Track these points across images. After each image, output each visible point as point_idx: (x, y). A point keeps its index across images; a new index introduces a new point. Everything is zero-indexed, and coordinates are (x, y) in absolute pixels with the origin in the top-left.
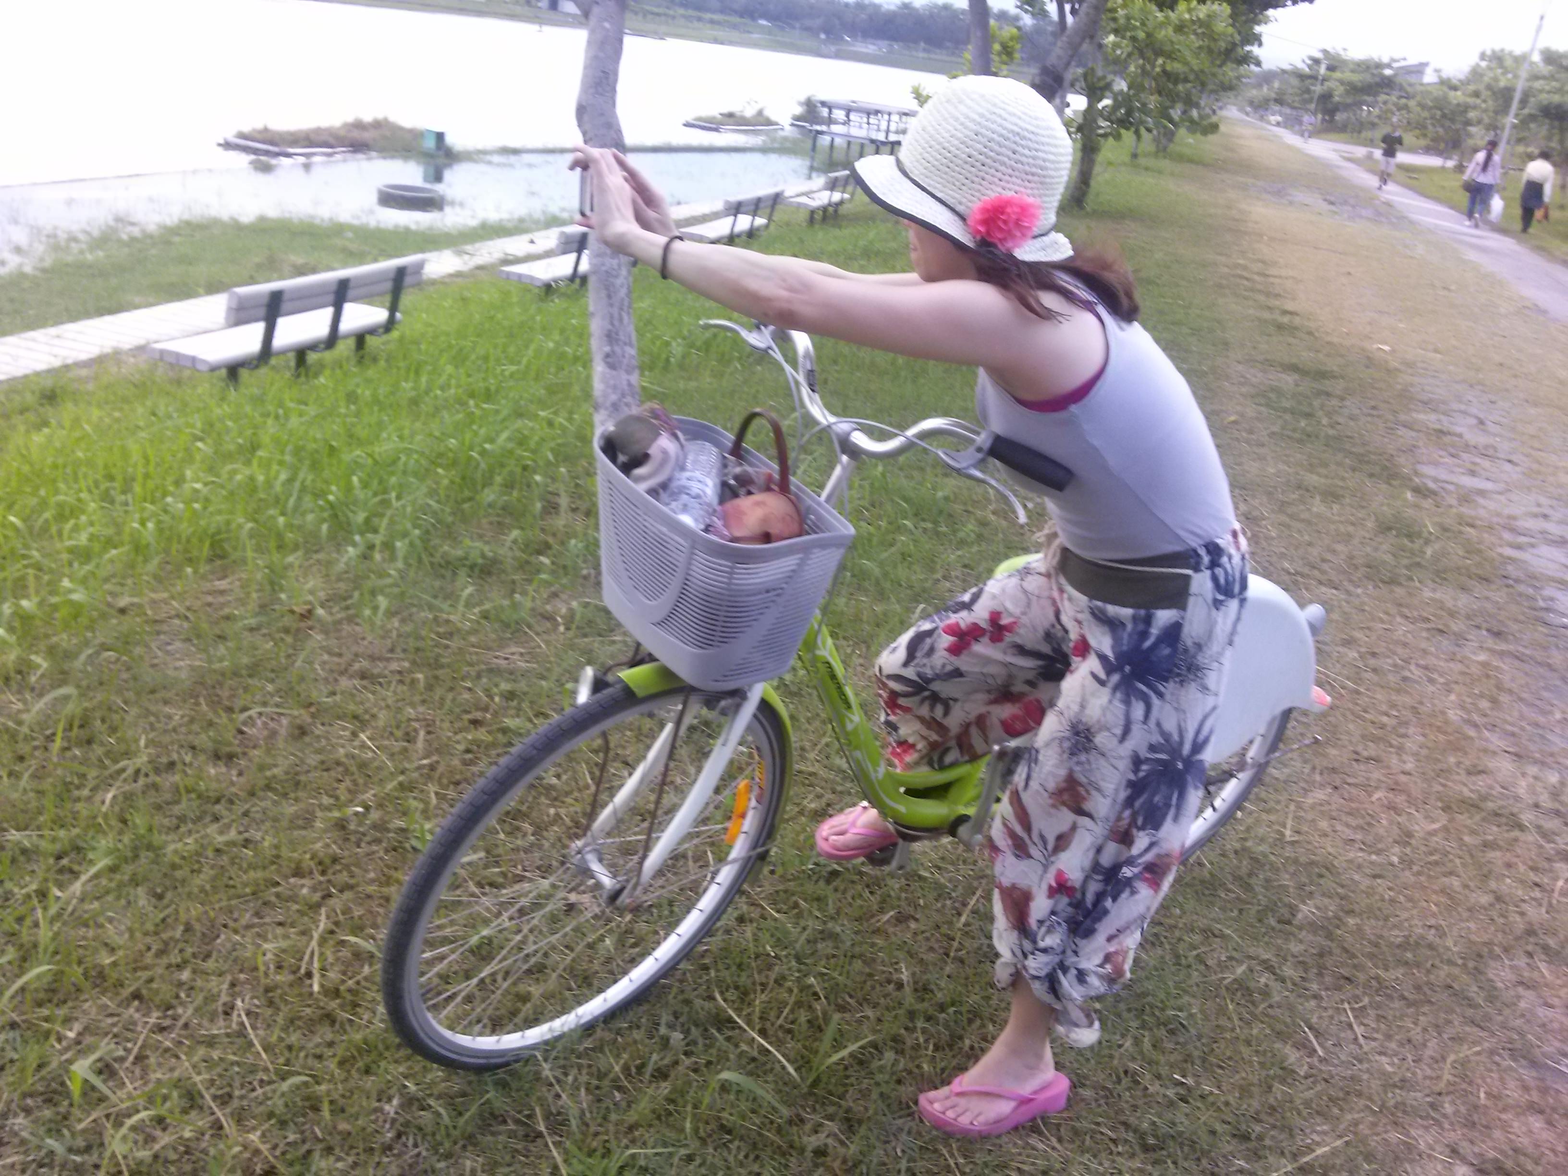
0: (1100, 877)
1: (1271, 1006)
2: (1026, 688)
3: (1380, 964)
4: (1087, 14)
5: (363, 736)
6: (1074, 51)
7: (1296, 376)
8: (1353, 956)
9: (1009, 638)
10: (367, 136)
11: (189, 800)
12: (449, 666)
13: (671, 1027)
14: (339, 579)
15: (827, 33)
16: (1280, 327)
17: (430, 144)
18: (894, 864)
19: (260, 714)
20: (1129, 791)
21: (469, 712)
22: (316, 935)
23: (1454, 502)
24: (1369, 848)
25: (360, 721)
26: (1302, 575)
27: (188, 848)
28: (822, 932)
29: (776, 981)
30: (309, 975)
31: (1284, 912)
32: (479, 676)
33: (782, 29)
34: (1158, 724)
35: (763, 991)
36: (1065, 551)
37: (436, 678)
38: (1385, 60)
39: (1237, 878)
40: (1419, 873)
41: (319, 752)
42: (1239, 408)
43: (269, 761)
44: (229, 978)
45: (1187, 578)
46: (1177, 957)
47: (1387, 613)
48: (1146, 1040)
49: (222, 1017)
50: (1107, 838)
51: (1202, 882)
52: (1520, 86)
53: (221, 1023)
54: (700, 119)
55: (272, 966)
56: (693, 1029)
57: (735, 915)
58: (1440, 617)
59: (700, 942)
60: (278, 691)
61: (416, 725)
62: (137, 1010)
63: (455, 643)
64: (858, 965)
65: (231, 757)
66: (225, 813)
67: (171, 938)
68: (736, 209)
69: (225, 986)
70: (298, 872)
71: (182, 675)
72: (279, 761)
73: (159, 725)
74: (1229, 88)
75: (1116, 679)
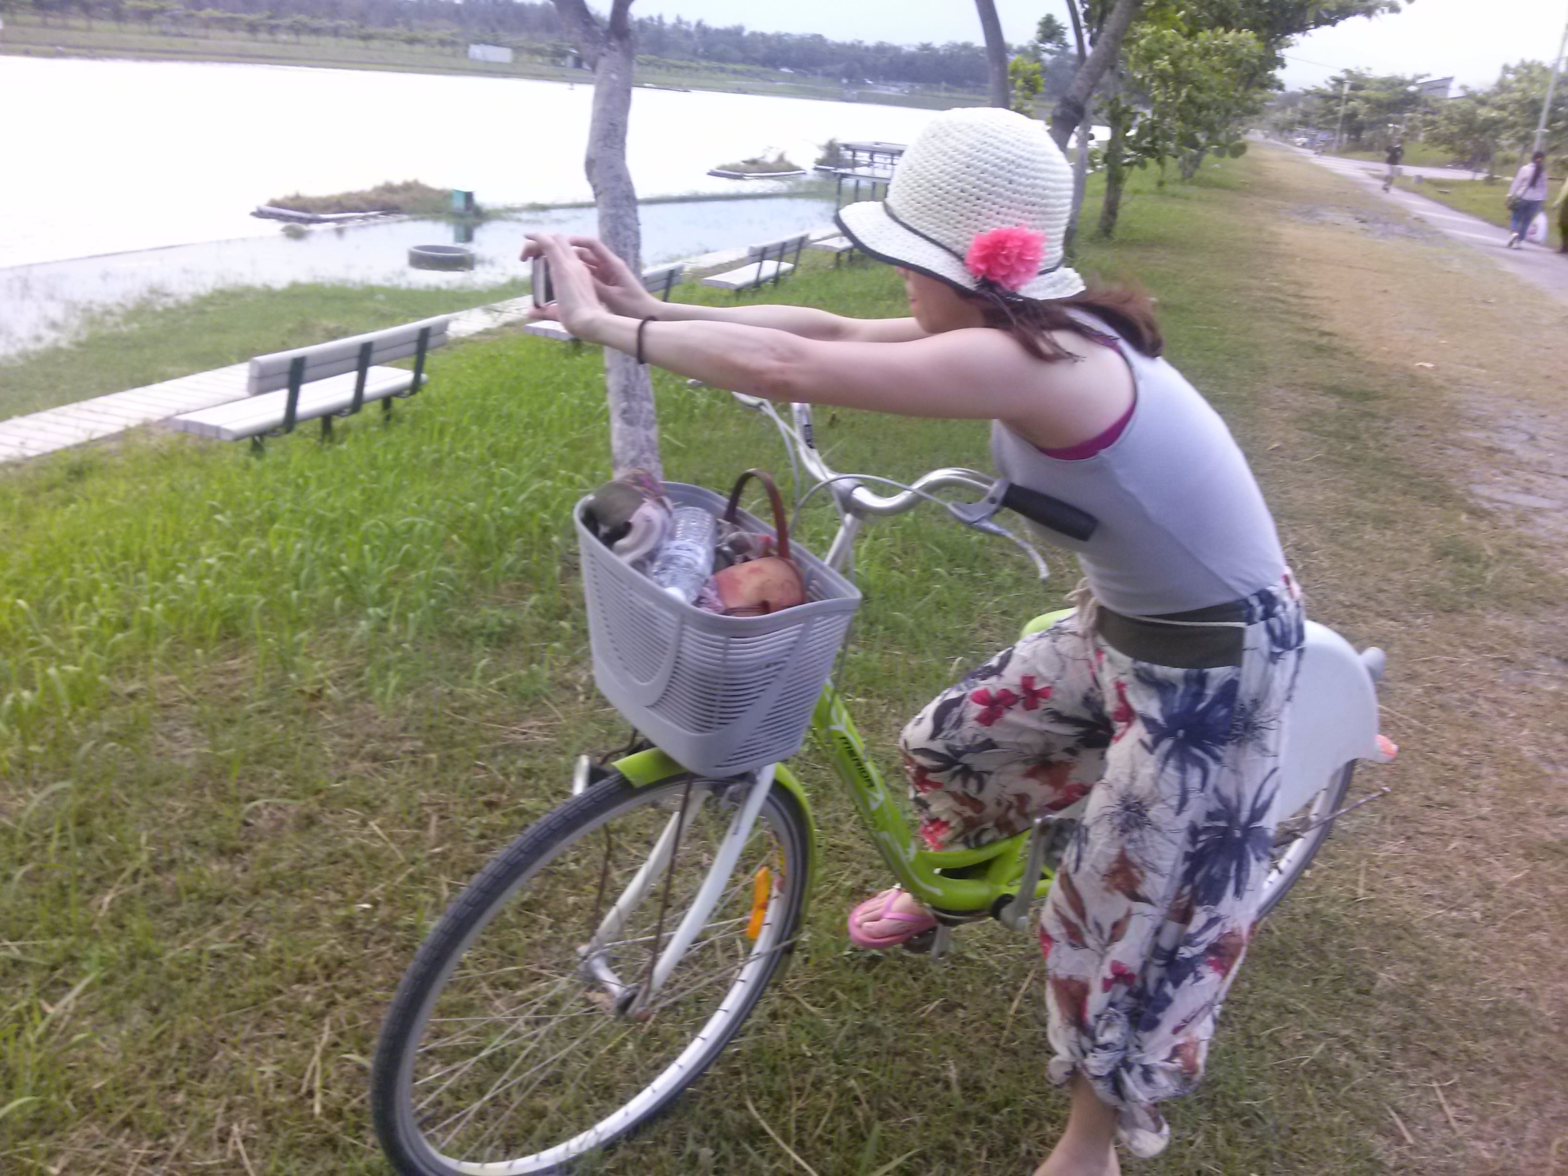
0: (1161, 962)
1: (1353, 1089)
2: (1065, 757)
3: (1469, 1036)
4: (1106, 43)
5: (372, 823)
6: (1094, 82)
7: (1338, 399)
8: (1439, 1028)
9: (1044, 704)
10: (397, 199)
11: (190, 901)
12: (463, 744)
13: (699, 1141)
14: (353, 655)
15: (850, 77)
16: (1319, 349)
17: (459, 204)
18: (935, 950)
19: (267, 804)
20: (1187, 865)
21: (483, 793)
22: (318, 1049)
23: (1511, 523)
24: (1451, 904)
25: (370, 807)
26: (1359, 608)
27: (188, 954)
28: (861, 1027)
29: (813, 1085)
30: (311, 1094)
31: (1362, 980)
32: (494, 755)
33: (805, 75)
34: (1216, 790)
35: (799, 1096)
36: (1102, 611)
37: (450, 757)
38: (1409, 77)
39: (1309, 945)
40: (1503, 930)
41: (326, 842)
42: (1281, 434)
43: (273, 853)
44: (225, 1100)
45: (1240, 631)
46: (1249, 1037)
47: (1450, 644)
48: (1219, 1134)
49: (217, 1145)
50: (1167, 918)
51: (1272, 951)
52: (1549, 95)
53: (216, 1152)
54: (723, 167)
55: (272, 1085)
56: (724, 1144)
57: (767, 1011)
58: (1506, 647)
59: (728, 1044)
60: (286, 778)
61: (428, 809)
62: (128, 1139)
63: (471, 719)
64: (902, 1063)
65: (237, 851)
66: (227, 914)
67: (167, 1057)
68: (761, 255)
69: (221, 1110)
70: (302, 978)
71: (188, 764)
72: (285, 855)
73: (161, 820)
74: (1253, 112)
75: (1166, 744)
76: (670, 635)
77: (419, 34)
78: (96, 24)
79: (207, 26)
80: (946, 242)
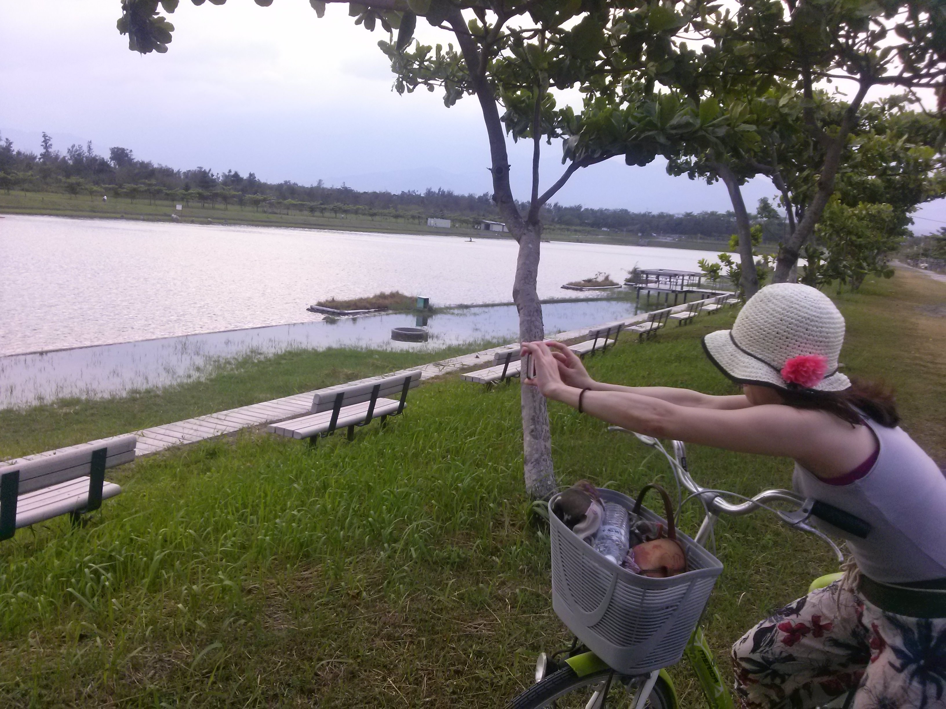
4: (810, 217)
5: (389, 680)
6: (803, 239)
9: (826, 634)
10: (387, 302)
12: (441, 632)
14: (375, 572)
15: (643, 232)
17: (421, 305)
19: (328, 663)
21: (454, 665)
25: (388, 669)
32: (459, 640)
33: (616, 232)
36: (862, 577)
37: (433, 640)
41: (363, 690)
43: (333, 695)
54: (571, 284)
60: (339, 647)
61: (422, 673)
63: (444, 616)
65: (311, 692)
68: (596, 335)
71: (283, 634)
72: (340, 696)
73: (268, 669)
74: (893, 249)
75: (913, 667)
76: (608, 586)
77: (400, 212)
78: (229, 207)
79: (288, 209)
80: (767, 360)
